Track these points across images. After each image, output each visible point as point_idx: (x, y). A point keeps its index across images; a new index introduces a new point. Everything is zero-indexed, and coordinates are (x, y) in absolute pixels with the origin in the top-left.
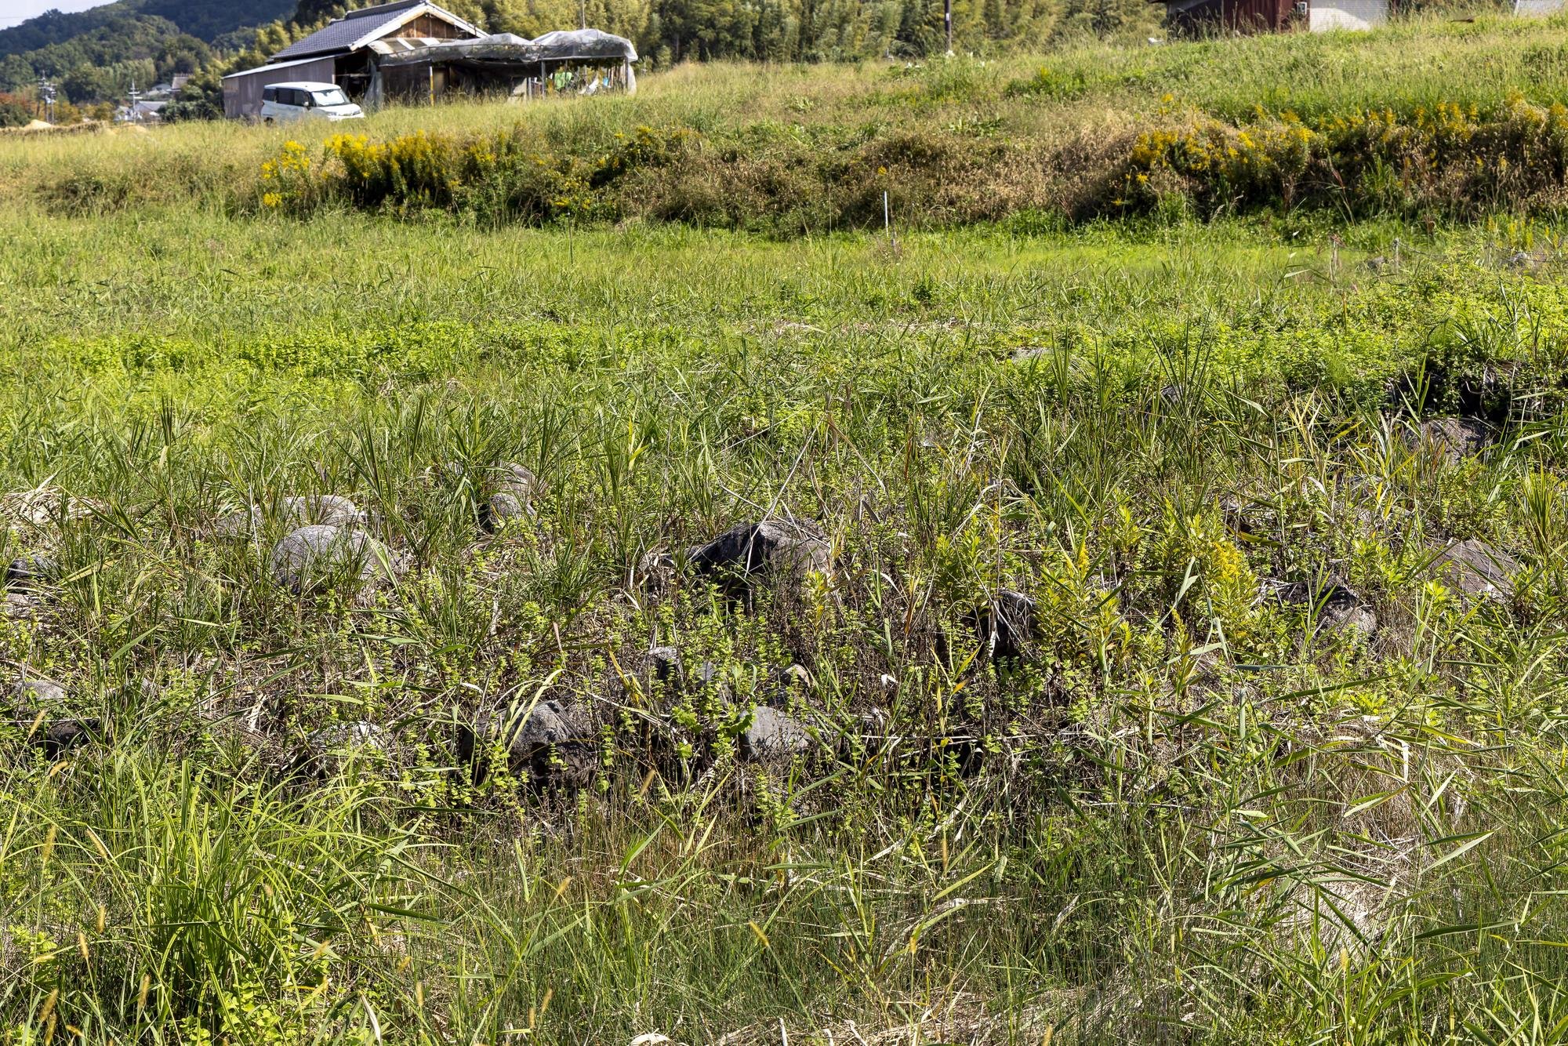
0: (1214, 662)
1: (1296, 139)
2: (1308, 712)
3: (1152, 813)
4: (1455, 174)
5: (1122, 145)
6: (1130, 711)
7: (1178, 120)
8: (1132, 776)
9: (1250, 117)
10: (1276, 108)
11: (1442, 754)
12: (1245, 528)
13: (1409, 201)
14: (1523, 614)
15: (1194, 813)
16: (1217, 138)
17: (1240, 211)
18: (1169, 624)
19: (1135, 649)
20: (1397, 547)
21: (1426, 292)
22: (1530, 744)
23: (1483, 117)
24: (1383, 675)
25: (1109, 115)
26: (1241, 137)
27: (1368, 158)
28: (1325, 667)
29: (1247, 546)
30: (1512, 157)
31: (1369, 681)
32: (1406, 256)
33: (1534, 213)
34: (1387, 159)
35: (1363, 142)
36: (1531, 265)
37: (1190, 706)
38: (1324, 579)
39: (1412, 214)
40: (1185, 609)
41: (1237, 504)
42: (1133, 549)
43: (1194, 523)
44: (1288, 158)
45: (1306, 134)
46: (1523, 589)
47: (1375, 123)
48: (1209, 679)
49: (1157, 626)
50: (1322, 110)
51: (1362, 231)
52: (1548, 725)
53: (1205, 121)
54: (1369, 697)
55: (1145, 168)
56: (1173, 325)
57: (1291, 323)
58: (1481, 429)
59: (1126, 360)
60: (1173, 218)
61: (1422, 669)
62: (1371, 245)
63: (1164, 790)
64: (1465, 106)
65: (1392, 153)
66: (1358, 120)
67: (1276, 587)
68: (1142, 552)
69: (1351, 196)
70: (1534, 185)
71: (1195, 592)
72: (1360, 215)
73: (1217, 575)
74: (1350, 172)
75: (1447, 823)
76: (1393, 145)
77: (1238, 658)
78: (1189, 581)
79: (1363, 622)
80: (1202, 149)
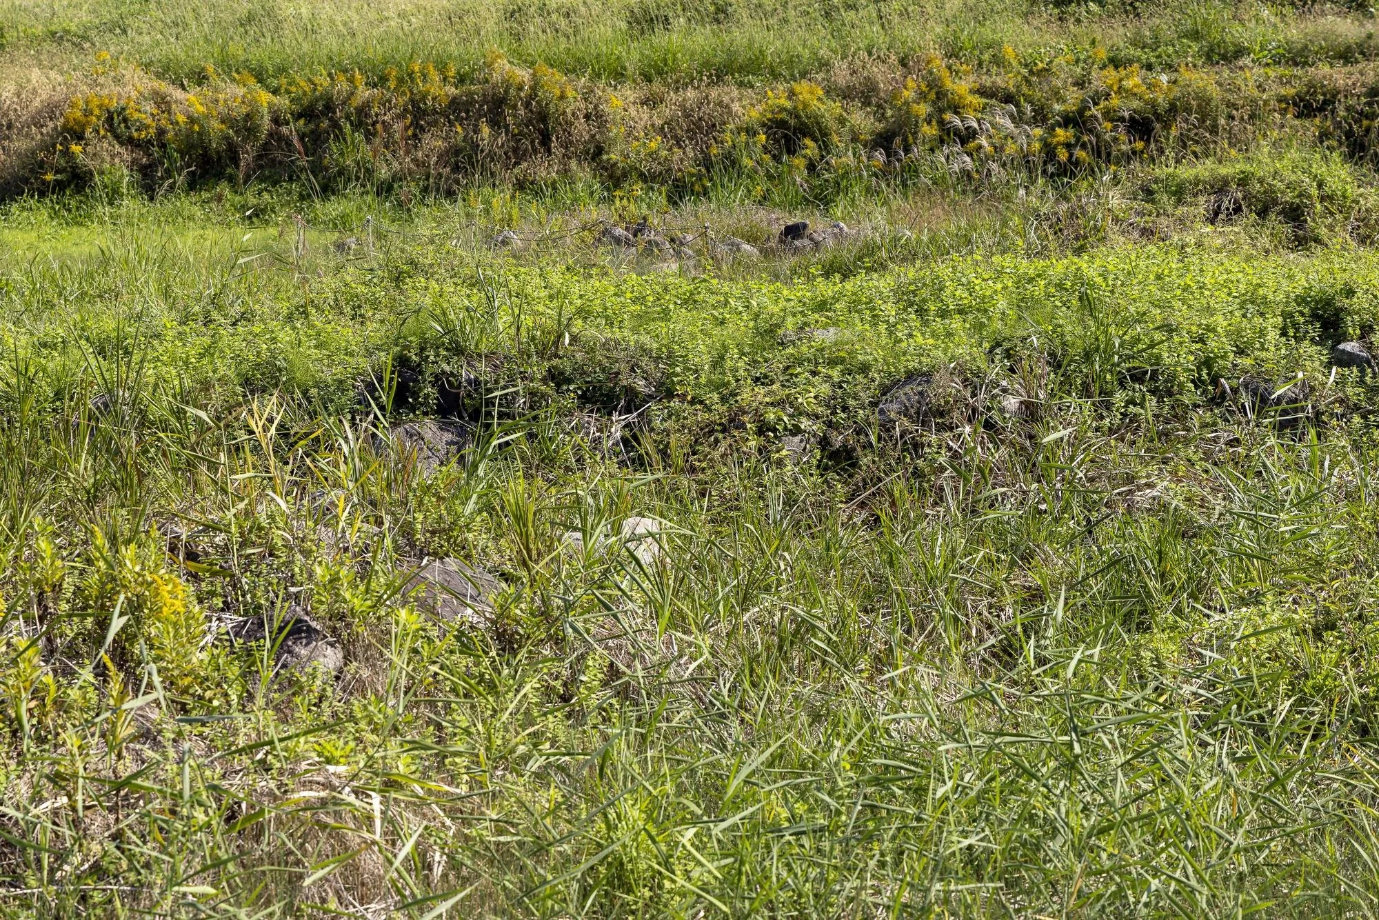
0: (155, 715)
1: (254, 103)
2: (264, 767)
3: (84, 898)
4: (433, 143)
5: (51, 110)
6: (56, 779)
7: (117, 80)
8: (61, 857)
9: (200, 78)
10: (228, 67)
11: (418, 806)
12: (192, 556)
13: (384, 173)
14: (507, 641)
15: (135, 895)
16: (162, 102)
17: (193, 185)
18: (101, 672)
19: (62, 705)
20: (365, 572)
21: (398, 278)
22: (518, 786)
23: (462, 79)
24: (352, 718)
25: (35, 75)
26: (190, 101)
27: (335, 125)
28: (283, 713)
29: (194, 577)
30: (495, 123)
31: (333, 726)
32: (380, 236)
33: (520, 186)
34: (357, 126)
35: (329, 107)
36: (517, 242)
37: (128, 767)
38: (283, 611)
39: (385, 189)
40: (121, 655)
41: (183, 531)
42: (57, 588)
43: (129, 552)
44: (246, 125)
45: (265, 97)
46: (504, 612)
47: (342, 86)
48: (148, 735)
49: (87, 674)
50: (282, 70)
51: (333, 208)
52: (534, 765)
53: (147, 83)
54: (333, 744)
55: (79, 137)
56: (107, 323)
57: (246, 317)
58: (462, 432)
59: (54, 363)
60: (114, 195)
61: (395, 706)
62: (342, 223)
63: (98, 871)
64: (442, 67)
65: (362, 119)
66: (323, 82)
67: (231, 620)
68: (68, 593)
69: (317, 168)
70: (517, 154)
71: (128, 635)
72: (328, 190)
73: (156, 612)
74: (315, 142)
75: (427, 882)
76: (363, 110)
77: (184, 708)
78: (117, 624)
79: (329, 658)
80: (145, 114)
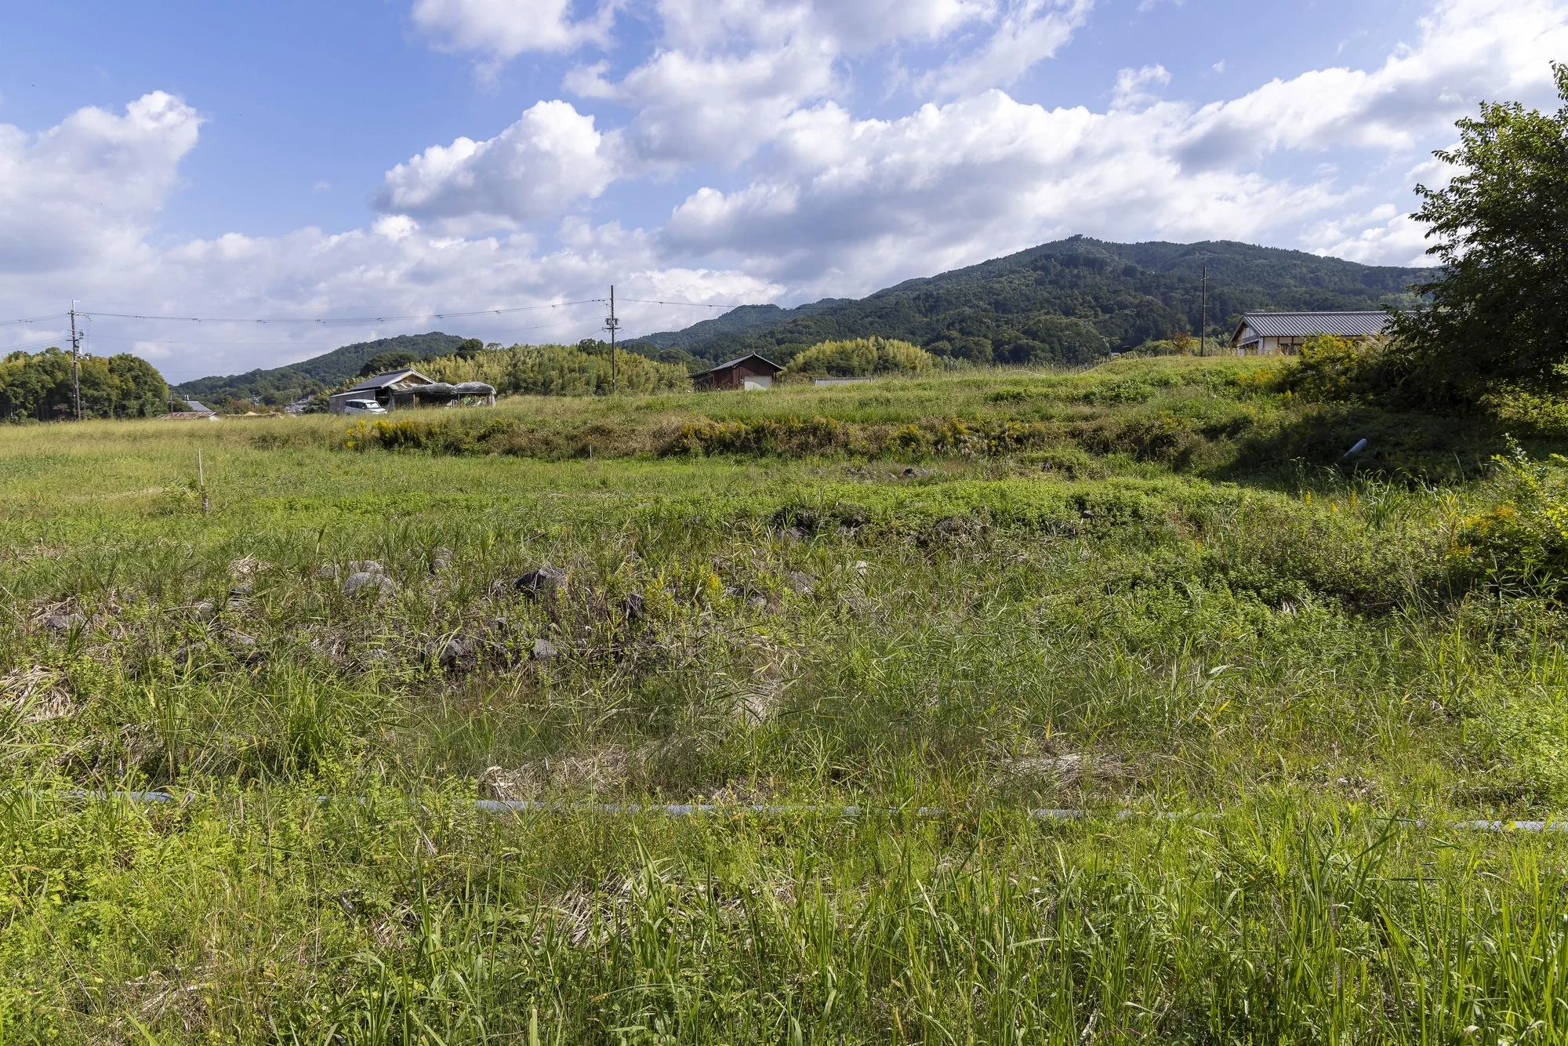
0: (708, 618)
1: (740, 428)
2: (742, 636)
3: (686, 675)
4: (795, 441)
5: (678, 429)
6: (678, 637)
7: (698, 420)
8: (679, 661)
9: (723, 420)
10: (732, 417)
11: (790, 649)
12: (720, 568)
13: (779, 450)
14: (818, 599)
15: (701, 674)
16: (712, 427)
17: (721, 453)
18: (693, 604)
19: (680, 614)
20: (774, 575)
21: (784, 483)
22: (821, 645)
23: (805, 422)
24: (769, 621)
25: (673, 418)
26: (720, 427)
27: (765, 435)
28: (748, 618)
29: (720, 575)
30: (815, 435)
31: (764, 624)
32: (778, 470)
33: (822, 455)
34: (772, 435)
35: (763, 430)
36: (821, 473)
37: (700, 634)
38: (750, 586)
39: (780, 455)
40: (698, 598)
41: (717, 560)
42: (679, 578)
43: (702, 567)
44: (737, 435)
45: (743, 426)
46: (817, 589)
47: (767, 423)
48: (706, 624)
49: (688, 605)
50: (748, 418)
51: (764, 461)
52: (825, 638)
53: (708, 421)
54: (763, 629)
55: (686, 437)
56: (696, 494)
57: (737, 494)
58: (803, 532)
59: (679, 507)
60: (697, 456)
61: (783, 618)
62: (766, 466)
63: (690, 666)
64: (798, 418)
65: (773, 433)
66: (762, 421)
67: (732, 589)
68: (683, 578)
69: (759, 449)
70: (821, 445)
71: (701, 593)
72: (762, 455)
73: (710, 586)
74: (758, 440)
75: (791, 673)
76: (774, 431)
77: (717, 616)
78: (698, 589)
79: (762, 602)
80: (707, 431)
